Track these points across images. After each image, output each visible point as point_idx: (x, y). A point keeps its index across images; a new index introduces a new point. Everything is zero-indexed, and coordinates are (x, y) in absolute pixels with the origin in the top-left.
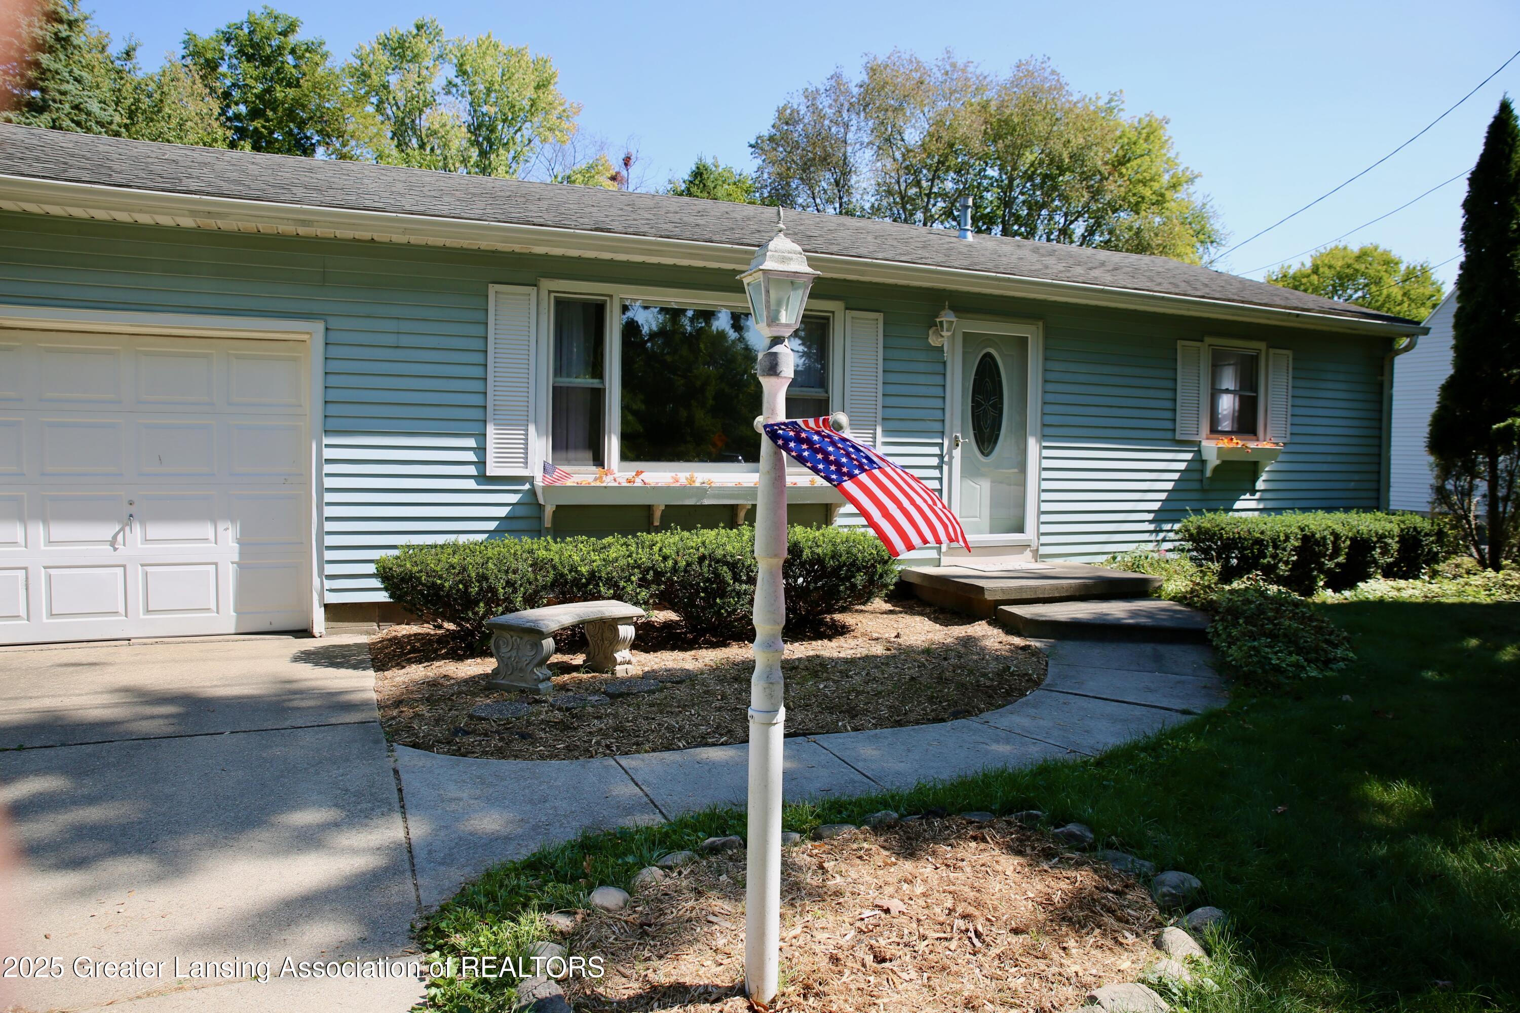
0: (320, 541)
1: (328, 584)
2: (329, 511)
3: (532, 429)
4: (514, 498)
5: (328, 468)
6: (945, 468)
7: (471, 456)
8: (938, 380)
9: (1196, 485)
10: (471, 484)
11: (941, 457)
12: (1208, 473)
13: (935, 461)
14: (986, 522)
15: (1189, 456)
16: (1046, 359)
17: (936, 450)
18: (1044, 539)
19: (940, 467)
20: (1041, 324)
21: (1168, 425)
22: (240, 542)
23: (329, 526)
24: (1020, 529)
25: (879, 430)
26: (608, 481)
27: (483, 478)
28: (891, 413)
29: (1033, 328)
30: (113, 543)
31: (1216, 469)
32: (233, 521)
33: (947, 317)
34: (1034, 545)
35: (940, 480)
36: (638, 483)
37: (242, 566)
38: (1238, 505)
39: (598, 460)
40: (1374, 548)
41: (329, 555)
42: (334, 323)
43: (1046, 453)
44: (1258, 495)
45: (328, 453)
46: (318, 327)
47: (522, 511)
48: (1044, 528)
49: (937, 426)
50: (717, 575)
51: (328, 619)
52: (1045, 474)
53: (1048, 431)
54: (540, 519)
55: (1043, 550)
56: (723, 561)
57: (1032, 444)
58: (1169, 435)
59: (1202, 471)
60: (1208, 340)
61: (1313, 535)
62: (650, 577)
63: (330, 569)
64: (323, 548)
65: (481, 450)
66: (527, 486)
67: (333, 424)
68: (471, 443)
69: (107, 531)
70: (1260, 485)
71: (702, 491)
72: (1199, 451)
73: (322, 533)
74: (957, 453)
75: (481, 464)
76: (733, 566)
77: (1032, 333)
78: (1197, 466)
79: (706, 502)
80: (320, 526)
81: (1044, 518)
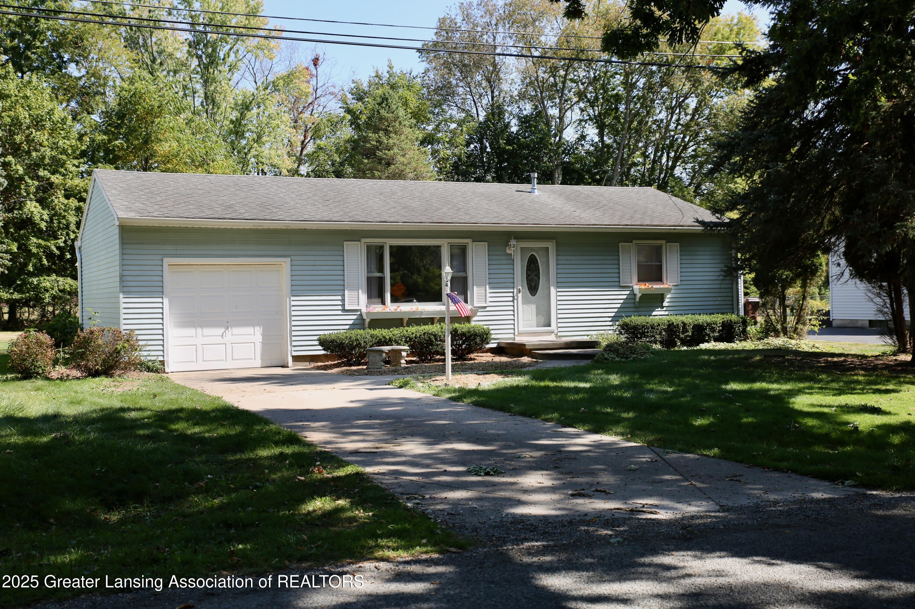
0: (291, 333)
1: (294, 349)
2: (294, 323)
3: (360, 291)
4: (355, 317)
5: (293, 308)
6: (515, 301)
7: (340, 303)
8: (511, 267)
9: (632, 305)
10: (340, 313)
11: (513, 297)
12: (637, 300)
13: (511, 299)
14: (534, 322)
15: (628, 292)
16: (557, 255)
17: (511, 294)
18: (560, 329)
19: (513, 301)
20: (554, 241)
21: (617, 279)
22: (262, 335)
23: (293, 328)
24: (549, 325)
25: (487, 287)
26: (387, 310)
27: (344, 310)
28: (492, 281)
29: (551, 243)
30: (222, 336)
31: (641, 298)
32: (260, 326)
33: (513, 242)
34: (556, 331)
35: (514, 306)
36: (398, 310)
37: (263, 343)
38: (654, 313)
39: (383, 303)
40: (706, 329)
41: (294, 338)
42: (294, 258)
43: (559, 294)
44: (665, 309)
45: (293, 303)
46: (288, 260)
47: (357, 322)
48: (559, 325)
49: (512, 285)
50: (430, 338)
51: (293, 361)
52: (559, 303)
53: (559, 285)
54: (364, 324)
55: (559, 334)
56: (431, 334)
57: (553, 290)
58: (617, 284)
59: (635, 299)
60: (635, 242)
61: (673, 323)
62: (408, 339)
63: (294, 343)
64: (291, 336)
65: (343, 300)
66: (359, 313)
67: (294, 292)
68: (340, 298)
69: (220, 331)
70: (665, 304)
71: (421, 313)
72: (633, 290)
73: (291, 331)
74: (520, 295)
75: (343, 305)
76: (435, 336)
77: (551, 245)
78: (632, 297)
79: (423, 317)
80: (291, 328)
81: (559, 321)
